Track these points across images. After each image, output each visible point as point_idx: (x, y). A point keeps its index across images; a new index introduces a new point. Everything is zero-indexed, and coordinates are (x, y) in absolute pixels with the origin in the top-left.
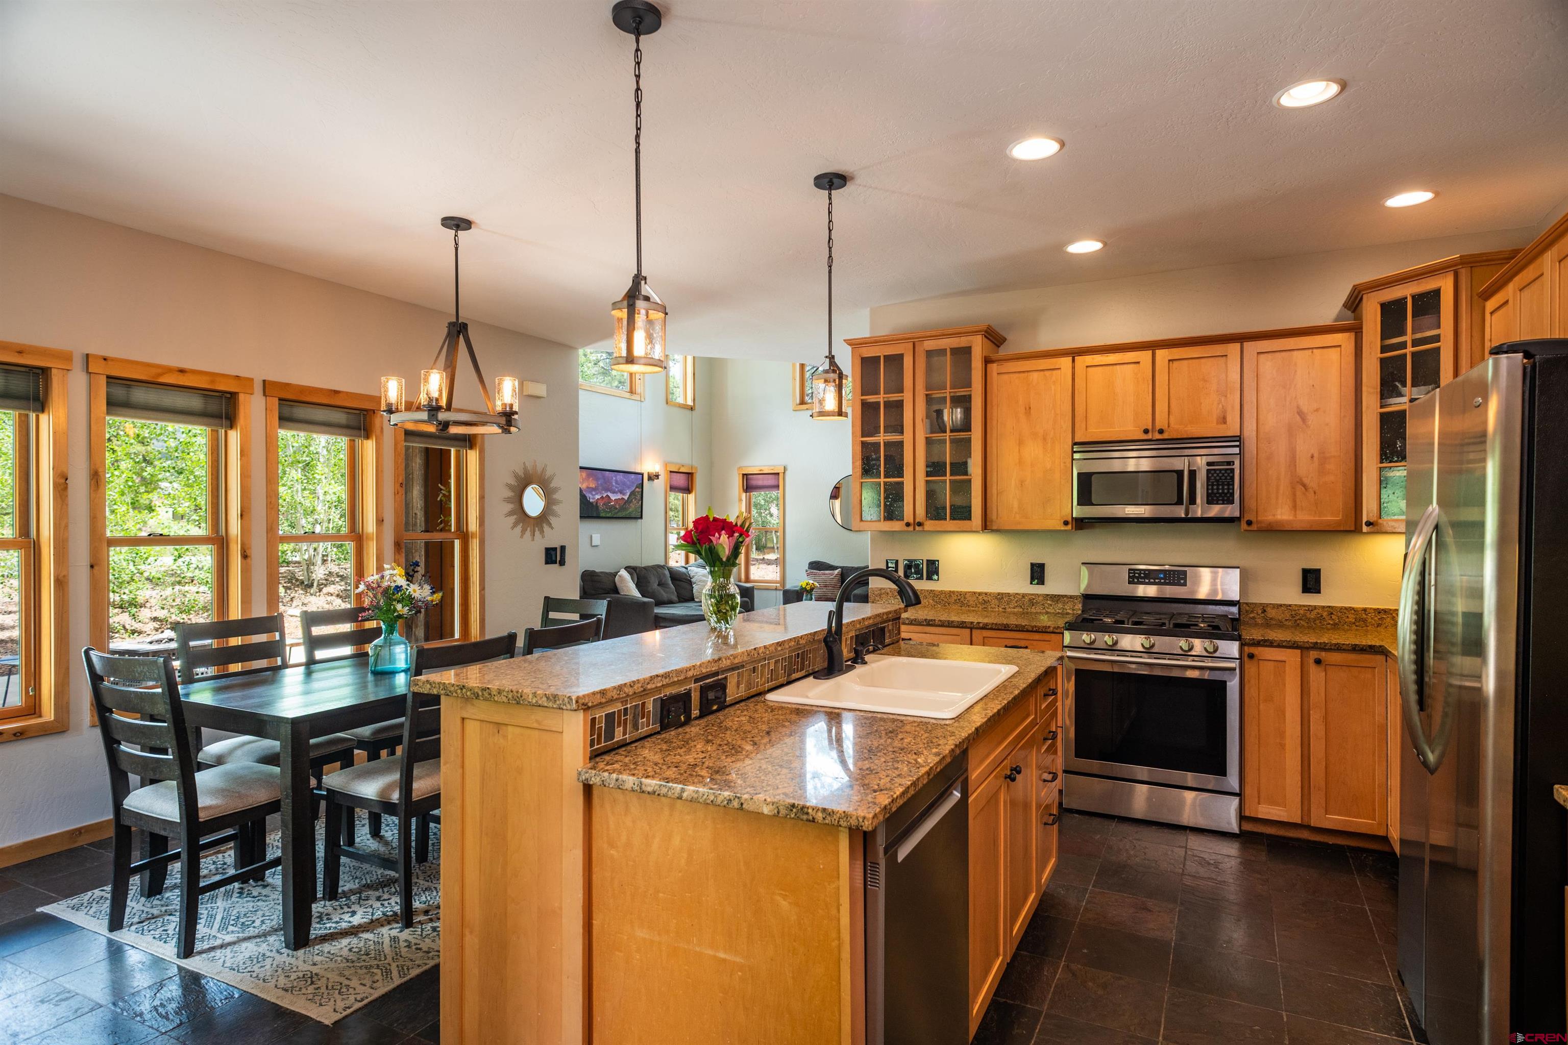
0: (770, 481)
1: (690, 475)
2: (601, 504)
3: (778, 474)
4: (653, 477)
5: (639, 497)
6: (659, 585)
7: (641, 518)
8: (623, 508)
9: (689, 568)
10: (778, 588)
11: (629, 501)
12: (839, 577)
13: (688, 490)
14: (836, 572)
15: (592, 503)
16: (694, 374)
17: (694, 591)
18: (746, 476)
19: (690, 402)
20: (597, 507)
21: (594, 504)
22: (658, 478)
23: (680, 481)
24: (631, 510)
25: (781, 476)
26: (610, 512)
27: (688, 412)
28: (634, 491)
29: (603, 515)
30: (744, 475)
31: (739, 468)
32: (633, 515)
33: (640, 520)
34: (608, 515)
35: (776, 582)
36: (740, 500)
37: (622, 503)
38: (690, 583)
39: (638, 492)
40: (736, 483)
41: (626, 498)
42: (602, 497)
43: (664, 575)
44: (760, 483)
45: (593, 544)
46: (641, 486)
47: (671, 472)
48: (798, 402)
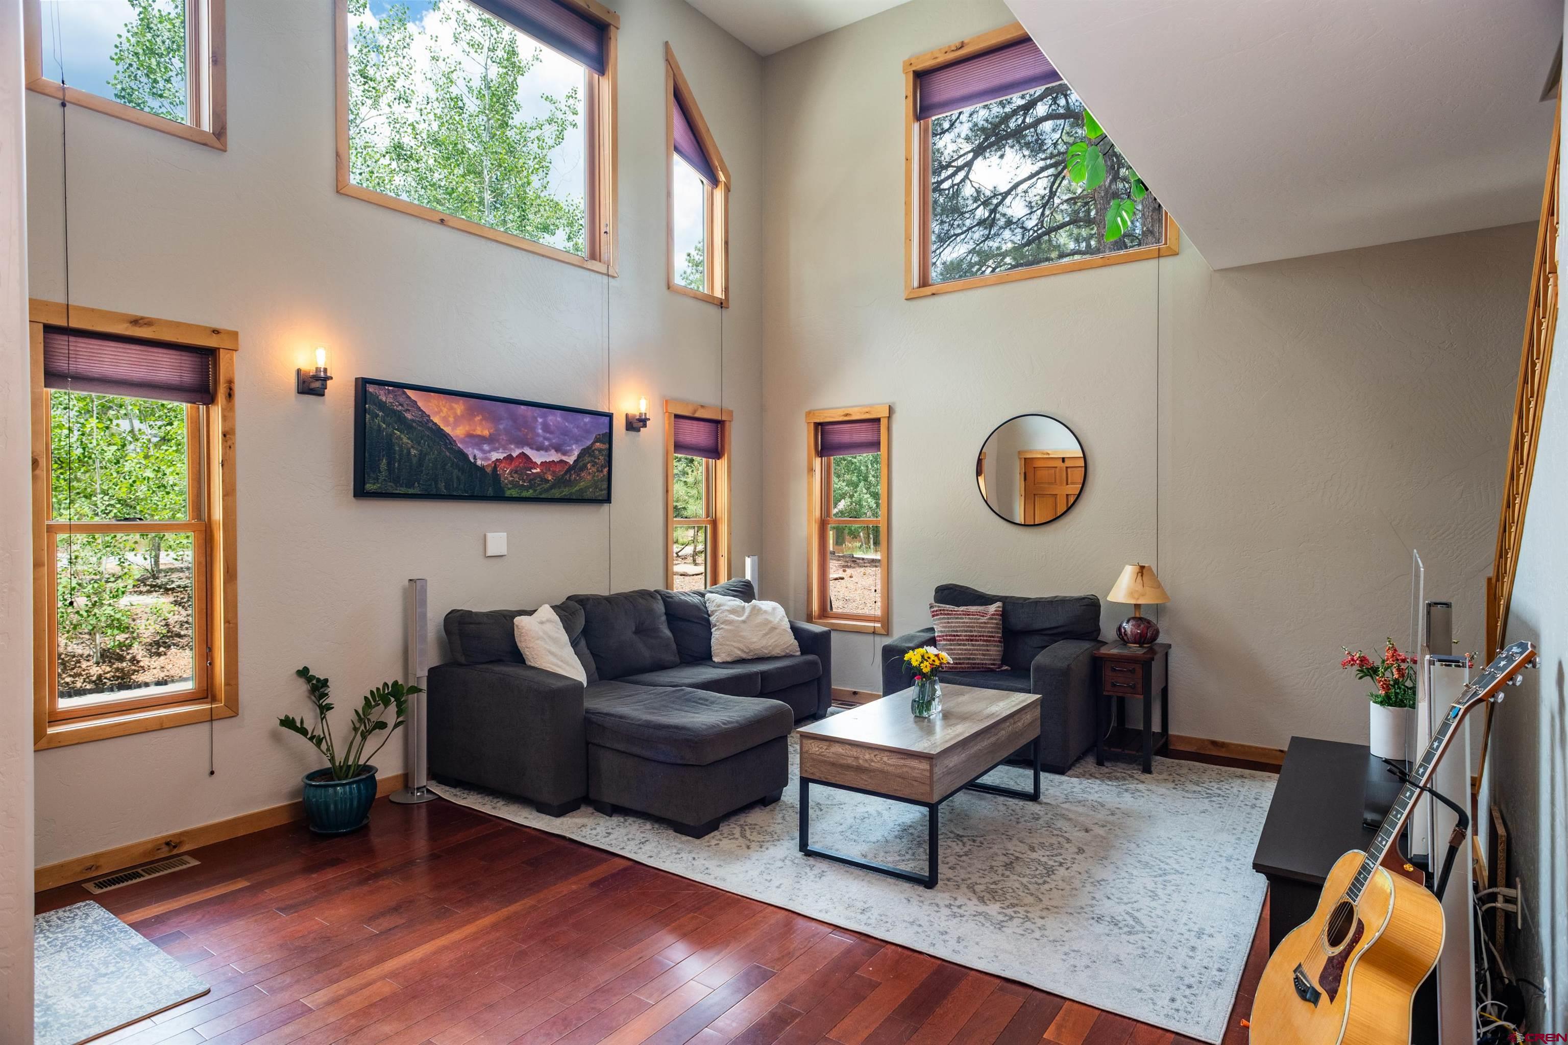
0: (863, 435)
1: (718, 425)
2: (506, 472)
3: (877, 421)
4: (635, 424)
5: (602, 459)
6: (638, 632)
7: (608, 500)
8: (561, 481)
9: (708, 595)
10: (878, 631)
11: (578, 467)
12: (997, 620)
13: (715, 452)
14: (993, 608)
15: (482, 469)
16: (726, 243)
17: (713, 640)
18: (821, 427)
19: (719, 293)
20: (495, 477)
21: (489, 470)
22: (645, 426)
23: (698, 434)
24: (581, 484)
25: (884, 423)
26: (527, 487)
27: (714, 311)
28: (589, 448)
29: (508, 493)
30: (817, 425)
31: (809, 414)
32: (589, 494)
33: (606, 507)
34: (522, 494)
35: (874, 619)
36: (811, 470)
37: (560, 471)
38: (706, 625)
39: (600, 450)
40: (804, 439)
41: (571, 460)
42: (510, 458)
43: (651, 611)
44: (846, 439)
45: (489, 554)
46: (608, 438)
47: (677, 416)
48: (916, 284)
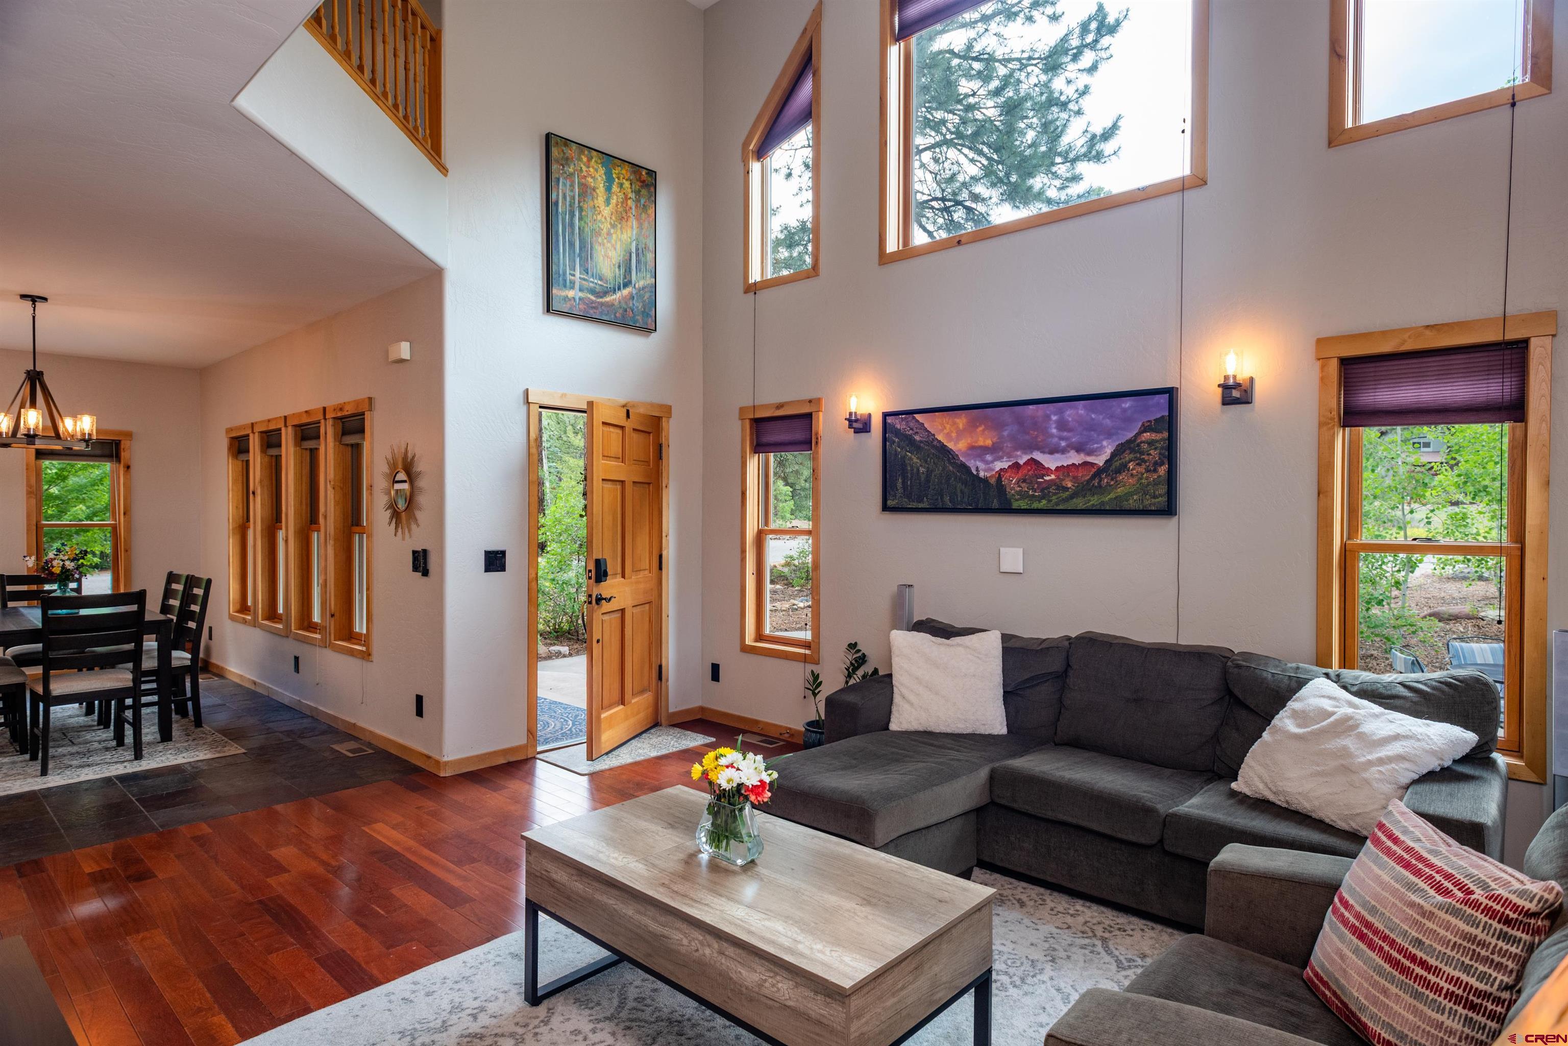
2: (1012, 483)
5: (1157, 454)
8: (1084, 489)
11: (1112, 468)
15: (985, 481)
20: (1000, 488)
21: (993, 481)
24: (1120, 491)
26: (1043, 497)
29: (1015, 505)
34: (1036, 505)
37: (1084, 476)
39: (1154, 442)
42: (1016, 466)
45: (1004, 571)
46: (1169, 423)
